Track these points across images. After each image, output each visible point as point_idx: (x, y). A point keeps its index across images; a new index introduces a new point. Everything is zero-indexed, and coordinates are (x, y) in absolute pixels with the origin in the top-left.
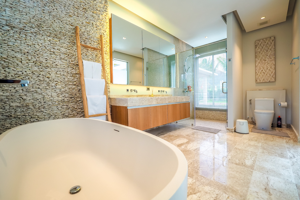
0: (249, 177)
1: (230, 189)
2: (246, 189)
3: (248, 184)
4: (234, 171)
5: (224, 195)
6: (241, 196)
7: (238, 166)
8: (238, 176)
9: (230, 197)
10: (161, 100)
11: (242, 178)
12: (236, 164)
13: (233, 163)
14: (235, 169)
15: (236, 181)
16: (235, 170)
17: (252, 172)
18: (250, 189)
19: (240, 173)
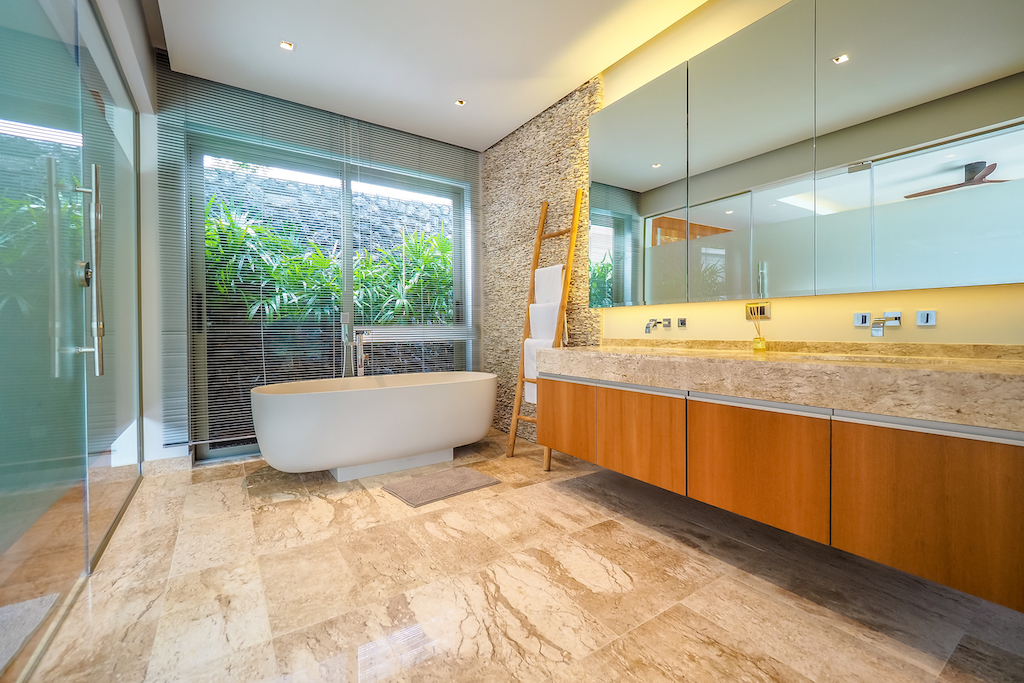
0: (274, 605)
1: (293, 557)
2: (267, 576)
3: (268, 588)
4: (317, 594)
5: (294, 545)
6: (269, 559)
7: (319, 620)
8: (299, 590)
9: (283, 548)
10: (643, 370)
11: (286, 591)
12: (331, 623)
13: (341, 619)
14: (318, 602)
15: (292, 576)
16: (317, 599)
17: (274, 628)
18: (260, 580)
19: (299, 602)
